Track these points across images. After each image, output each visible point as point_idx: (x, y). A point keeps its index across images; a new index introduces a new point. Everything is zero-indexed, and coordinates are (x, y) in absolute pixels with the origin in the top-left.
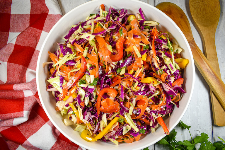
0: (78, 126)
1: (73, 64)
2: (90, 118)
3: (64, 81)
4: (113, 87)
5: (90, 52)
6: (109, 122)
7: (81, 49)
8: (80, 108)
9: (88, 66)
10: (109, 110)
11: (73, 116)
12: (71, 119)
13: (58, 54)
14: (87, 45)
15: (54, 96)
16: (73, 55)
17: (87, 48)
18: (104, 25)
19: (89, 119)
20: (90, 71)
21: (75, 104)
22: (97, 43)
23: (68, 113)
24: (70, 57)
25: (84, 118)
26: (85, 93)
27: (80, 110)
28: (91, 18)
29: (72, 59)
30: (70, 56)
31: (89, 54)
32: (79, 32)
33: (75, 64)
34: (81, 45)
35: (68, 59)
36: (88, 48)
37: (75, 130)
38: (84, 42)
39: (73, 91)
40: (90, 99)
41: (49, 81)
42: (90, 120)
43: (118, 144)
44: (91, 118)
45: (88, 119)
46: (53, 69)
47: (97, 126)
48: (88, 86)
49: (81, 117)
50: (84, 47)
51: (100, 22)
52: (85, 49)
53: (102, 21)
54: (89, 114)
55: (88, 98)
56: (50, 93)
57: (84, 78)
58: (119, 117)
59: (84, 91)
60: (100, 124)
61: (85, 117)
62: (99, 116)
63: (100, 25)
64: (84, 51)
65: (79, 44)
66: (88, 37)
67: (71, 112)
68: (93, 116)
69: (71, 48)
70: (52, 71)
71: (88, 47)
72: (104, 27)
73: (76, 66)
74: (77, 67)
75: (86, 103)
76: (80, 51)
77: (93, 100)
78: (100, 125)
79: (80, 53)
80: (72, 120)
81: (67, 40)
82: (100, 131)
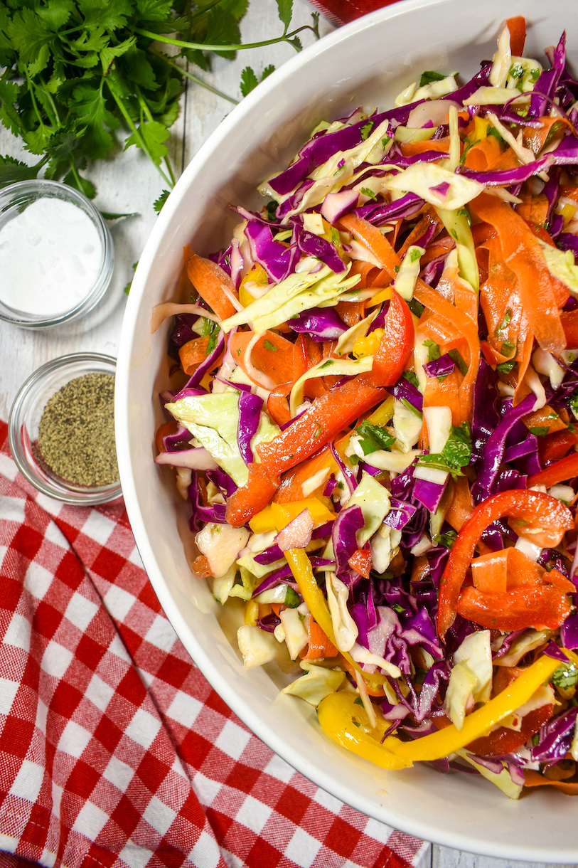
0: (316, 673)
1: (330, 332)
2: (393, 644)
3: (264, 420)
4: (548, 490)
5: (430, 278)
6: (501, 678)
7: (380, 254)
8: (333, 576)
9: (421, 354)
10: (507, 615)
11: (288, 617)
12: (272, 631)
13: (237, 264)
14: (412, 234)
15: (184, 493)
16: (347, 278)
17: (414, 252)
18: (520, 136)
19: (391, 648)
20: (425, 383)
21: (315, 556)
22: (479, 231)
23: (257, 592)
24: (320, 290)
25: (362, 641)
26: (388, 502)
27: (339, 591)
28: (423, 93)
29: (334, 303)
30: (323, 285)
31: (425, 288)
32: (369, 160)
33: (344, 336)
34: (383, 233)
35: (310, 302)
36: (422, 251)
37: (287, 690)
38: (405, 215)
39: (313, 482)
40: (407, 540)
41: (176, 408)
42: (398, 651)
43: (517, 795)
44: (398, 642)
45: (387, 652)
46: (195, 344)
47: (430, 691)
48: (411, 469)
49: (345, 633)
50: (399, 242)
51: (493, 118)
52: (408, 258)
53: (503, 110)
54: (388, 621)
55: (398, 536)
56: (167, 474)
57: (378, 418)
58: (563, 658)
59: (385, 493)
60: (444, 685)
61: (371, 636)
62: (442, 637)
63: (491, 131)
64: (398, 268)
65: (376, 224)
66: (443, 188)
67: (277, 594)
68: (413, 636)
69: (329, 239)
70: (192, 357)
71: (420, 243)
72: (516, 144)
73: (346, 343)
74: (347, 350)
75: (383, 557)
76: (379, 266)
77: (419, 548)
78: (449, 692)
79: (375, 271)
80: (279, 633)
81: (282, 199)
82: (446, 721)
